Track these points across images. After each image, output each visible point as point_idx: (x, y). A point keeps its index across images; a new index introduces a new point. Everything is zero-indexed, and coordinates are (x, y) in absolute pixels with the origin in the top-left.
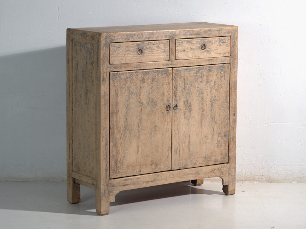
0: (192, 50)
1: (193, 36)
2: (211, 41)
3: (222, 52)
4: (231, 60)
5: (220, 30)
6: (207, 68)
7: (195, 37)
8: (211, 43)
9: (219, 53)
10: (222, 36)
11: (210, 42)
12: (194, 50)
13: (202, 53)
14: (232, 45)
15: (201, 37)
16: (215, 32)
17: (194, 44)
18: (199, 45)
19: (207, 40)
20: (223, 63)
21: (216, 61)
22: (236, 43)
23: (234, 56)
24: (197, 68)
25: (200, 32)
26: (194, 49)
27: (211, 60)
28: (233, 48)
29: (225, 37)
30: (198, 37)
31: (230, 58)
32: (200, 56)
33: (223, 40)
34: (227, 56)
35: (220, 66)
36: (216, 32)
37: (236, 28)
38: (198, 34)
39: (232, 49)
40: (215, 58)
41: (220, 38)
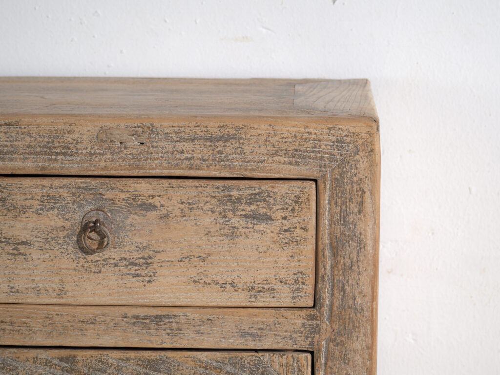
0: (9, 248)
1: (10, 164)
2: (156, 201)
3: (247, 279)
4: (316, 330)
5: (226, 139)
6: (131, 366)
7: (30, 166)
8: (152, 214)
9: (218, 278)
10: (248, 174)
11: (153, 207)
12: (22, 249)
13: (88, 270)
14: (325, 238)
15: (74, 169)
16: (188, 146)
17: (24, 210)
18: (60, 223)
19: (123, 196)
20: (252, 346)
21: (198, 332)
22: (361, 226)
23: (343, 307)
24: (48, 363)
25: (69, 138)
26: (23, 243)
27: (158, 319)
28: (335, 255)
29: (266, 186)
30: (55, 167)
31: (312, 318)
32: (68, 287)
33: (252, 199)
34: (288, 302)
35: (234, 365)
36: (197, 150)
37: (361, 128)
38: (48, 150)
39: (329, 264)
40: (193, 314)
41: (229, 188)
